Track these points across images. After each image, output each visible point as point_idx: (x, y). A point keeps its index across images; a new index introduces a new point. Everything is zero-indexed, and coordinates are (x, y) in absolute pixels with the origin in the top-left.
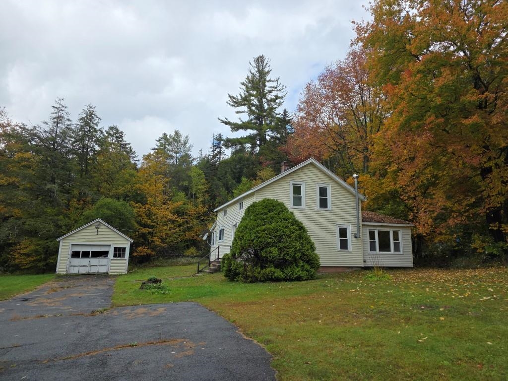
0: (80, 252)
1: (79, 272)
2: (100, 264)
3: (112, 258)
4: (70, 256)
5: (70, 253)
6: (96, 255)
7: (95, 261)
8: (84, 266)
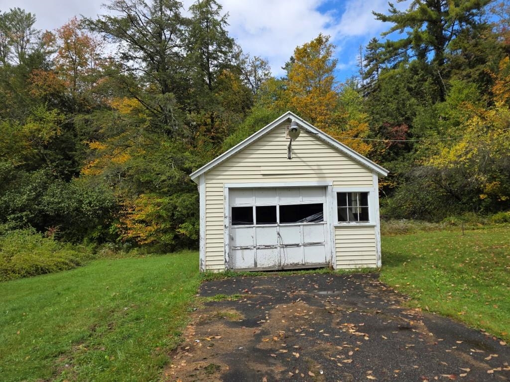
0: (252, 208)
1: (256, 264)
2: (308, 241)
3: (336, 222)
4: (227, 222)
5: (228, 212)
6: (293, 214)
7: (293, 232)
8: (268, 247)
